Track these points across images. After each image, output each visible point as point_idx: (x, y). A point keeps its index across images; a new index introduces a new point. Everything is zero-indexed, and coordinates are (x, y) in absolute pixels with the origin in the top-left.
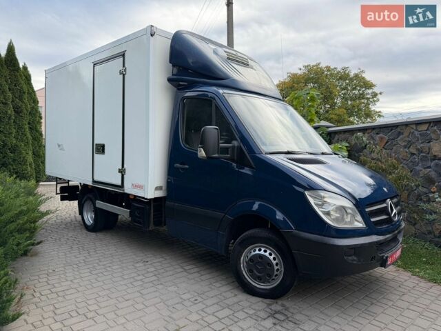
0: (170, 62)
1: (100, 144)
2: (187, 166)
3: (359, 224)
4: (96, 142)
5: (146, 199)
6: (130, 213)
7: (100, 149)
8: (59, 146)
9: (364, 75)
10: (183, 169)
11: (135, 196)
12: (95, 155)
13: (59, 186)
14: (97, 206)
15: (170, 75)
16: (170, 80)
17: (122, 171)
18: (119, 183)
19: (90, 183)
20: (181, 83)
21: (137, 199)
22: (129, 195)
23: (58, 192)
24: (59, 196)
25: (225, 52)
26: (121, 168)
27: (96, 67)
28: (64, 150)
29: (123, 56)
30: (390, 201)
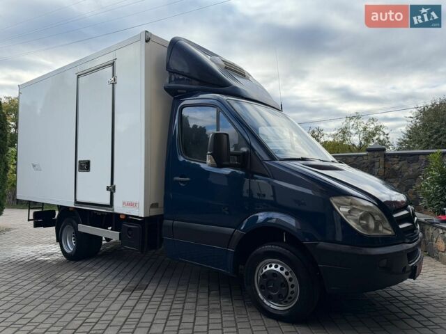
0: (167, 70)
1: (84, 161)
2: (188, 179)
3: (388, 231)
5: (141, 218)
6: (120, 235)
7: (85, 166)
8: (34, 166)
10: (182, 182)
11: (127, 216)
12: (79, 173)
13: (32, 212)
14: (79, 230)
15: (167, 83)
17: (112, 189)
18: (108, 202)
19: (71, 204)
20: (179, 91)
21: (128, 219)
22: (118, 215)
23: (31, 217)
24: (32, 222)
25: (223, 61)
26: (109, 185)
27: (80, 79)
28: (40, 170)
29: (113, 64)
30: (411, 207)
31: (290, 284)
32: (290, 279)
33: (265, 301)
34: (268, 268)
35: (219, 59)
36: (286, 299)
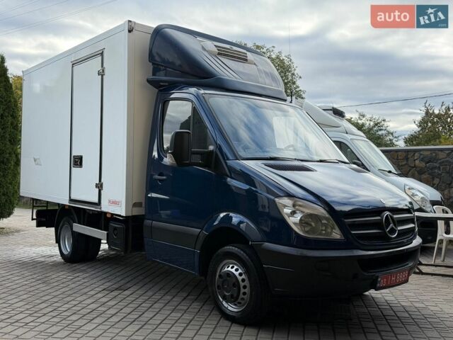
0: (150, 61)
1: (78, 156)
2: (164, 177)
3: (337, 235)
4: (74, 154)
5: (122, 217)
6: (108, 234)
7: (78, 161)
10: (160, 180)
11: (112, 214)
12: (73, 169)
13: (35, 211)
14: (74, 229)
17: (100, 186)
19: (66, 202)
20: (162, 84)
21: (114, 218)
22: (106, 213)
23: (35, 217)
24: (35, 221)
25: (216, 46)
26: (98, 182)
27: (75, 68)
28: (41, 165)
29: (102, 54)
30: (387, 213)
31: (242, 284)
32: (243, 280)
33: (224, 303)
34: (226, 269)
35: (210, 45)
36: (239, 300)
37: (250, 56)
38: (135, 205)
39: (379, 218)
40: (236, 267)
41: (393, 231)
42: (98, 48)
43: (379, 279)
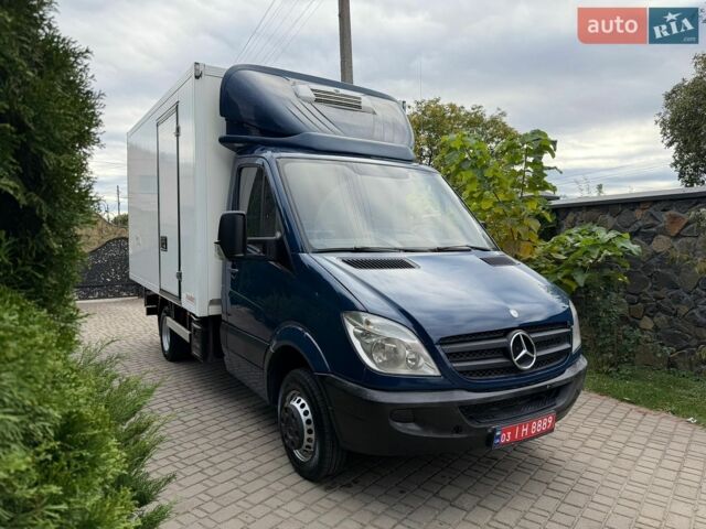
0: (222, 114)
1: (164, 237)
2: (237, 270)
3: (429, 369)
5: (197, 317)
6: (190, 336)
7: (164, 244)
9: (504, 119)
10: (233, 273)
11: (190, 313)
12: (161, 252)
14: (168, 324)
15: (224, 134)
16: (222, 141)
17: (179, 277)
19: (157, 291)
22: (185, 311)
24: (144, 309)
25: (312, 90)
26: (178, 271)
27: (159, 128)
28: (140, 245)
29: (177, 109)
30: (520, 333)
31: (306, 427)
32: (308, 422)
34: (291, 403)
35: (306, 89)
36: (304, 447)
37: (366, 101)
38: (212, 302)
39: (505, 340)
40: (303, 401)
41: (526, 359)
42: (172, 102)
43: (498, 433)
